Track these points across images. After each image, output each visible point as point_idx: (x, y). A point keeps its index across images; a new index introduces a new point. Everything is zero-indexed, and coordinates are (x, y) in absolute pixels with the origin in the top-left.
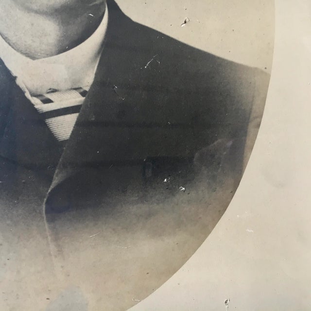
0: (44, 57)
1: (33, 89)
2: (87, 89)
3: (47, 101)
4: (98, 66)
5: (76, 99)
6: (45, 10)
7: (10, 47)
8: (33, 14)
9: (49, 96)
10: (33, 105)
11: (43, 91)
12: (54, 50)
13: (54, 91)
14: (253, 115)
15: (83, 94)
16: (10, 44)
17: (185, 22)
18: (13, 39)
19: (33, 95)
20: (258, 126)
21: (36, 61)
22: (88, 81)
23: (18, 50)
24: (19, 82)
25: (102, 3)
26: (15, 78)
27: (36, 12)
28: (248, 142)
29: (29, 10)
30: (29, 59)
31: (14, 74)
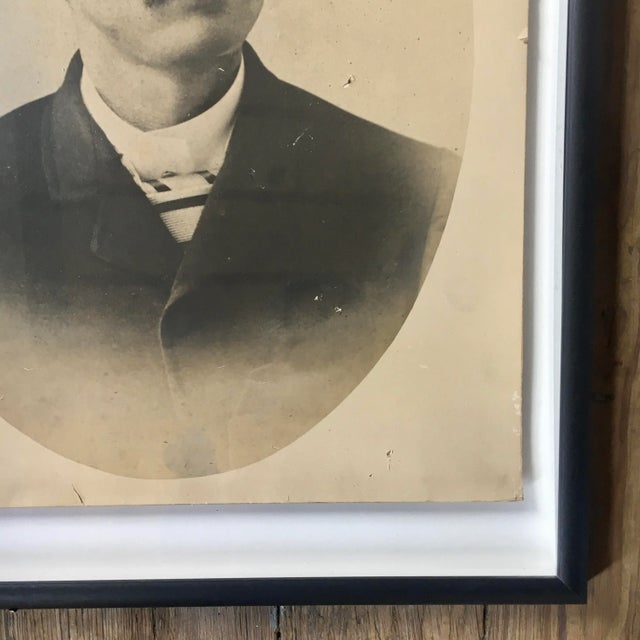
0: (158, 128)
1: (144, 172)
2: (215, 173)
3: (163, 188)
4: (230, 142)
5: (199, 186)
6: (159, 60)
7: (113, 113)
8: (143, 66)
9: (165, 182)
10: (144, 194)
11: (157, 174)
12: (172, 118)
13: (172, 175)
14: (437, 213)
15: (210, 179)
16: (112, 110)
17: (349, 82)
18: (117, 103)
19: (144, 180)
20: (442, 228)
21: (148, 133)
22: (216, 162)
23: (124, 118)
24: (125, 161)
25: (236, 53)
26: (120, 156)
27: (148, 64)
28: (428, 250)
29: (138, 61)
30: (138, 132)
31: (119, 150)
